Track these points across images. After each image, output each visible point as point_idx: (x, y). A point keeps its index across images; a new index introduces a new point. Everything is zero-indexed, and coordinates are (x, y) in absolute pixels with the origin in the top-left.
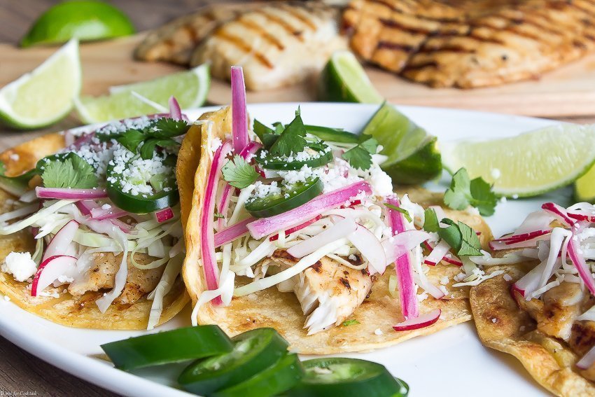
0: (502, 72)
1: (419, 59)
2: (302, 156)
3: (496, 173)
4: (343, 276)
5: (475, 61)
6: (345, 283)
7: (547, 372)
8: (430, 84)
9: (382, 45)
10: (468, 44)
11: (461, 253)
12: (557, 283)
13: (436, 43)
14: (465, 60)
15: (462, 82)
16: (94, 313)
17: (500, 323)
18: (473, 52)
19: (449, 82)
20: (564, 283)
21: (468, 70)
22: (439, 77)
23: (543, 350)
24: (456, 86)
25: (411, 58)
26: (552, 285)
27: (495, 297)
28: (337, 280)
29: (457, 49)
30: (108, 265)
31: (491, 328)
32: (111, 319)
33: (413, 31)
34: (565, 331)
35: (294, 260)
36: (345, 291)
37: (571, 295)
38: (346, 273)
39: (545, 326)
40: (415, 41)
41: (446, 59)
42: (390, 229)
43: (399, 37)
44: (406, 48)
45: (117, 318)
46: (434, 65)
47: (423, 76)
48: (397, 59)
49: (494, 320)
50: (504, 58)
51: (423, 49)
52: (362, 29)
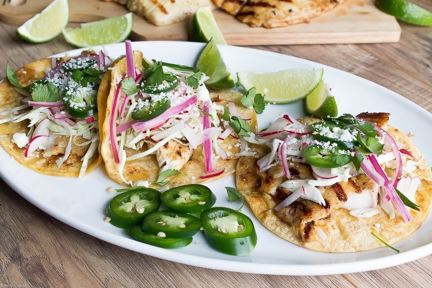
0: (288, 19)
1: (246, 9)
2: (161, 87)
3: (266, 91)
4: (178, 149)
5: (274, 12)
6: (179, 153)
7: (260, 212)
8: (250, 24)
9: (227, 0)
10: (272, 2)
11: (240, 134)
12: (275, 164)
14: (268, 12)
15: (266, 25)
16: (54, 168)
17: (247, 182)
18: (274, 7)
19: (260, 24)
20: (278, 165)
21: (270, 18)
22: (254, 21)
23: (262, 199)
24: (263, 26)
25: (242, 8)
26: (272, 165)
27: (248, 167)
28: (175, 151)
29: (267, 5)
30: (63, 142)
31: (242, 183)
32: (62, 171)
34: (273, 190)
35: (155, 142)
36: (179, 157)
37: (279, 172)
38: (180, 148)
39: (264, 187)
41: (260, 10)
44: (240, 2)
45: (65, 170)
46: (252, 14)
47: (246, 20)
48: (235, 8)
49: (244, 180)
50: (290, 11)
51: (248, 3)
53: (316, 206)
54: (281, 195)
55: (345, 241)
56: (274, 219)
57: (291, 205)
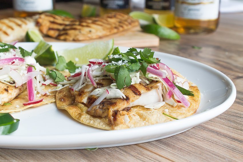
0: (90, 35)
1: (62, 32)
3: (77, 59)
4: (6, 88)
5: (80, 32)
7: (76, 114)
8: (65, 40)
9: (50, 29)
10: (79, 27)
11: (56, 81)
12: (85, 85)
13: (68, 27)
14: (77, 32)
15: (76, 39)
17: (64, 101)
18: (80, 29)
19: (71, 39)
20: (87, 85)
21: (78, 35)
22: (67, 37)
23: (77, 107)
24: (74, 40)
25: (60, 33)
26: (83, 86)
27: (64, 93)
28: (3, 89)
29: (75, 29)
31: (61, 103)
33: (61, 24)
34: (85, 100)
36: (6, 93)
37: (88, 88)
38: (8, 87)
39: (78, 99)
40: (61, 27)
41: (71, 32)
42: (27, 72)
43: (56, 26)
44: (58, 30)
46: (66, 34)
47: (62, 38)
48: (55, 33)
49: (62, 100)
50: (90, 31)
51: (64, 30)
52: (43, 24)
53: (119, 100)
54: (92, 100)
55: (145, 122)
56: (88, 116)
57: (100, 104)
